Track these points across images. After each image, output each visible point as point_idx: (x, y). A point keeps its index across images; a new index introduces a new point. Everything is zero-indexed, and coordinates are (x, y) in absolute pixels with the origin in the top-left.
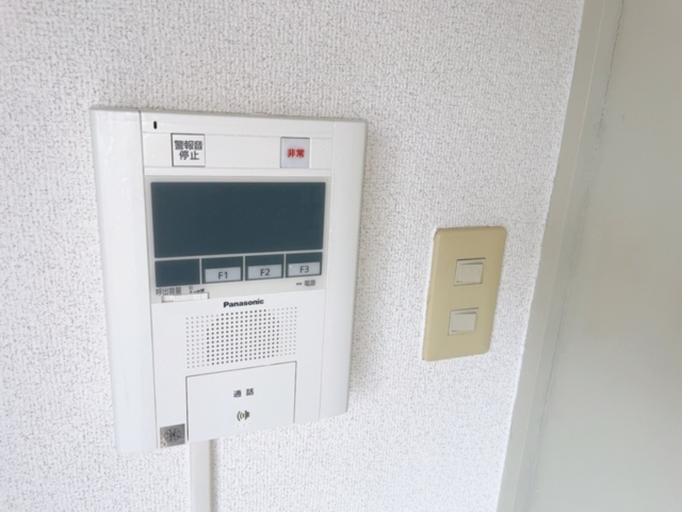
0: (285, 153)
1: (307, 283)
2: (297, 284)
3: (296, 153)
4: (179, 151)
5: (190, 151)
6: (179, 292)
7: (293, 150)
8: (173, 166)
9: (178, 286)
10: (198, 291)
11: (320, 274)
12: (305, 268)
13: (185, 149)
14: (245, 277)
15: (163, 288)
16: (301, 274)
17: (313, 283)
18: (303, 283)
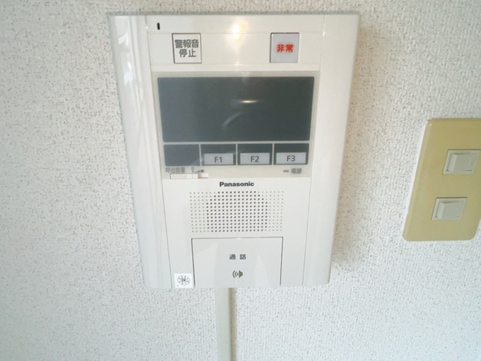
0: (275, 48)
1: (294, 171)
2: (285, 171)
3: (285, 48)
4: (179, 50)
5: (188, 49)
6: (183, 171)
7: (282, 46)
8: (174, 62)
9: (183, 167)
10: (199, 171)
11: (307, 163)
12: (291, 157)
13: (183, 48)
14: (237, 161)
15: (171, 167)
16: (287, 162)
17: (299, 171)
18: (290, 171)
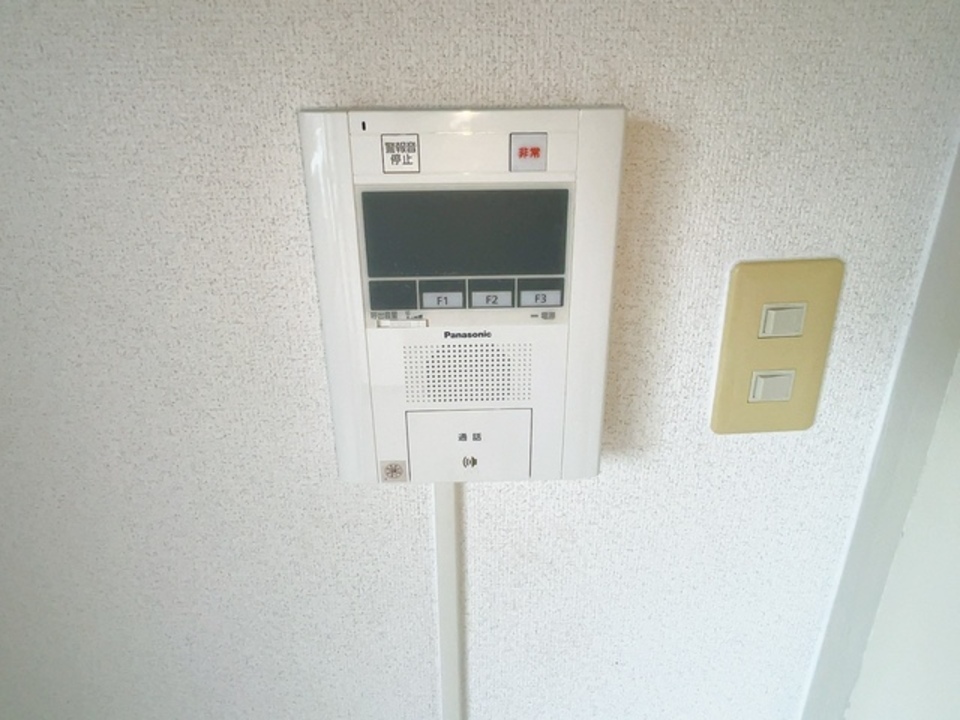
0: (515, 152)
1: (545, 316)
2: (533, 316)
3: (530, 153)
4: (390, 155)
5: (402, 155)
6: (395, 317)
7: (526, 149)
8: (384, 171)
9: (394, 311)
10: (416, 317)
11: (562, 304)
12: (541, 298)
13: (396, 152)
14: (468, 304)
15: (378, 312)
16: (536, 304)
17: (552, 316)
18: (540, 316)
